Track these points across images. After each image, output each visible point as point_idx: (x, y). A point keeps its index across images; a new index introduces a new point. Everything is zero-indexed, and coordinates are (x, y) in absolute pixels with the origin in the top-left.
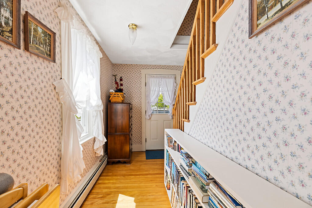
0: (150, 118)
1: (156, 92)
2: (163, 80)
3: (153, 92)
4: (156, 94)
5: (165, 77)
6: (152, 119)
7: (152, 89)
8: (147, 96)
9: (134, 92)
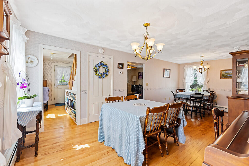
0: (57, 87)
1: (61, 74)
2: (65, 69)
3: (59, 74)
4: (60, 76)
5: (66, 68)
6: (58, 88)
7: (58, 73)
8: (56, 76)
9: (47, 74)
